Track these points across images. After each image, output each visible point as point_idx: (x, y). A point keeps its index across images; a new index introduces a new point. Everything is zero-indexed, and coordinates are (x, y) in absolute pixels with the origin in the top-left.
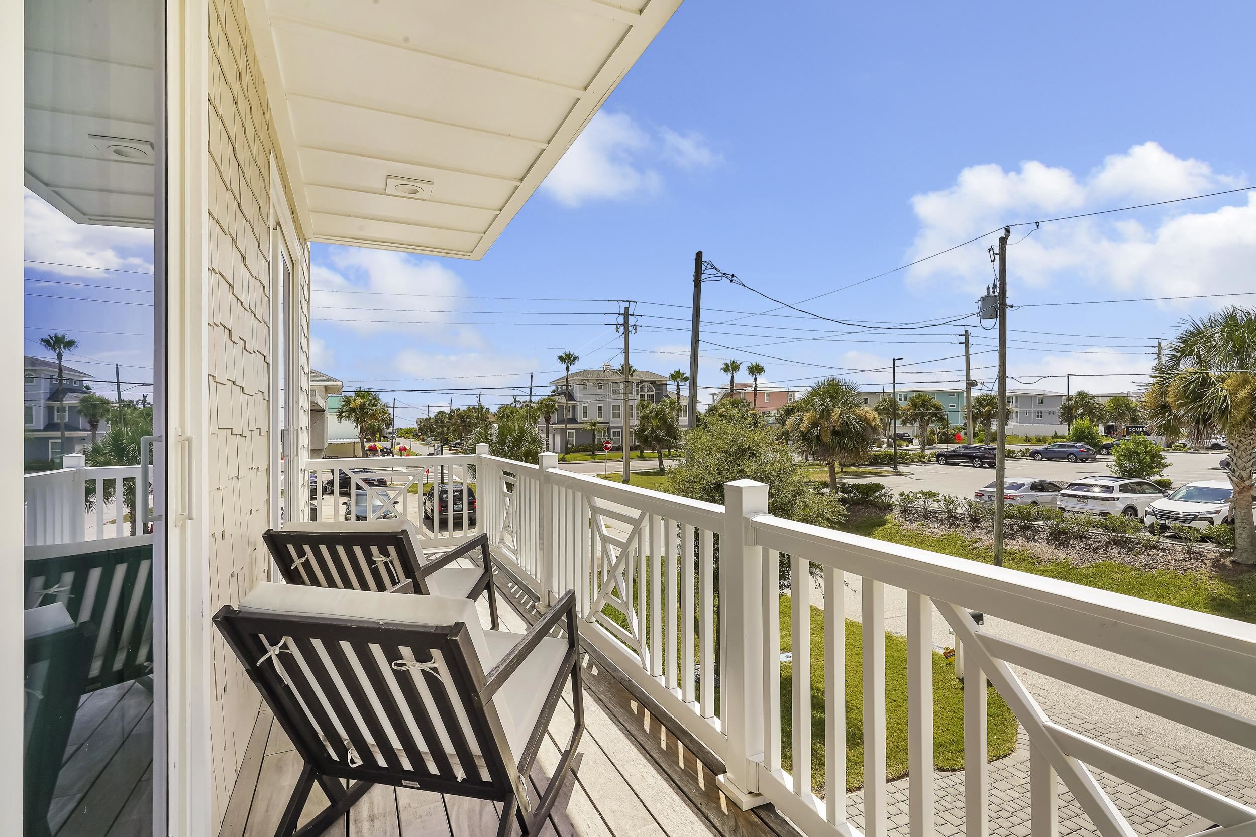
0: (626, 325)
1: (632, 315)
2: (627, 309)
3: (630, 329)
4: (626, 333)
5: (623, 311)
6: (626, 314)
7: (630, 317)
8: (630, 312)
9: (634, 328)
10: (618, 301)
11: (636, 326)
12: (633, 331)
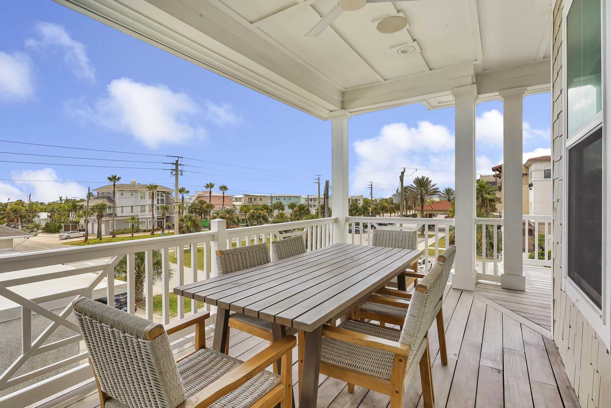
0: (176, 170)
1: (180, 165)
2: (177, 161)
3: (179, 172)
4: (177, 175)
5: (175, 162)
6: (177, 164)
7: (179, 166)
8: (179, 163)
9: (181, 172)
10: (172, 157)
11: (182, 171)
12: (181, 174)
